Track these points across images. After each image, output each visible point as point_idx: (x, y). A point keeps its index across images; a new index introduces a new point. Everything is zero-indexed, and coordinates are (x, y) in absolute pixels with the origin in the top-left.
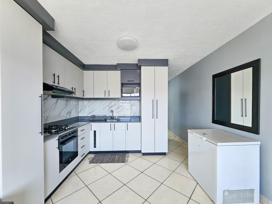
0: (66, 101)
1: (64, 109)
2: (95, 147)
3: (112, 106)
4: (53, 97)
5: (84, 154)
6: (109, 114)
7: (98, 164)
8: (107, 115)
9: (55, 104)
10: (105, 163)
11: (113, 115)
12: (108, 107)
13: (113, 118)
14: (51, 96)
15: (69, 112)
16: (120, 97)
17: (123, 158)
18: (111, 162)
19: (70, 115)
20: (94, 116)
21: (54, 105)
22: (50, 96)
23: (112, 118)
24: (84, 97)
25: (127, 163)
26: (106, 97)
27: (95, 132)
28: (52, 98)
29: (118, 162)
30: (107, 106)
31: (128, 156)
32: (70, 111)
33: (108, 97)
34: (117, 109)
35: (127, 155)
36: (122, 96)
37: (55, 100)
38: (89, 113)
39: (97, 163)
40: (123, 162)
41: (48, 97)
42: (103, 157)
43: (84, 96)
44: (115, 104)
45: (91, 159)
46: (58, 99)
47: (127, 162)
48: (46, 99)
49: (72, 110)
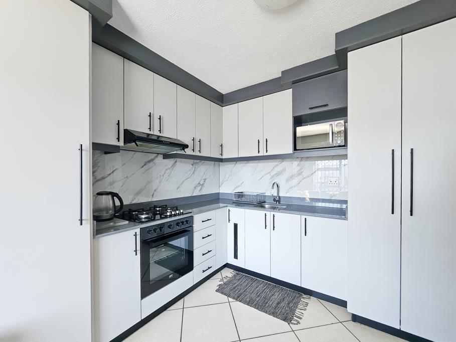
0: (192, 165)
1: (187, 179)
2: (236, 257)
3: (277, 175)
4: (166, 156)
5: (209, 268)
6: (271, 192)
7: (231, 300)
8: (268, 194)
9: (169, 169)
10: (245, 302)
11: (278, 193)
12: (268, 177)
13: (279, 201)
14: (162, 155)
15: (199, 184)
16: (290, 150)
17: (291, 305)
18: (258, 306)
19: (201, 189)
20: (240, 195)
21: (168, 171)
22: (160, 155)
23: (277, 200)
24: (224, 157)
25: (294, 327)
26: (261, 154)
27: (236, 226)
28: (164, 158)
29: (274, 314)
30: (267, 174)
31: (307, 304)
32: (201, 183)
33: (266, 154)
34: (287, 181)
35: (305, 299)
36: (295, 149)
37: (170, 162)
38: (235, 187)
39: (229, 296)
40: (284, 320)
41: (156, 157)
42: (247, 285)
43: (222, 154)
44: (284, 170)
45: (225, 280)
46: (176, 162)
47: (298, 323)
48: (152, 160)
49: (205, 179)
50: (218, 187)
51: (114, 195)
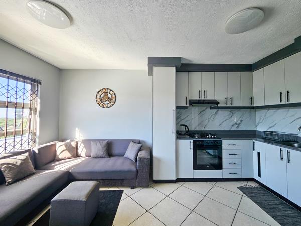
0: (230, 112)
1: (227, 120)
2: (259, 175)
5: (235, 174)
9: (214, 114)
15: (236, 123)
19: (238, 127)
26: (284, 103)
27: (259, 154)
28: (210, 109)
33: (287, 103)
38: (269, 127)
41: (206, 109)
43: (251, 104)
45: (248, 186)
46: (218, 111)
48: (204, 110)
49: (241, 121)
50: (255, 126)
51: (185, 126)
